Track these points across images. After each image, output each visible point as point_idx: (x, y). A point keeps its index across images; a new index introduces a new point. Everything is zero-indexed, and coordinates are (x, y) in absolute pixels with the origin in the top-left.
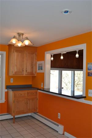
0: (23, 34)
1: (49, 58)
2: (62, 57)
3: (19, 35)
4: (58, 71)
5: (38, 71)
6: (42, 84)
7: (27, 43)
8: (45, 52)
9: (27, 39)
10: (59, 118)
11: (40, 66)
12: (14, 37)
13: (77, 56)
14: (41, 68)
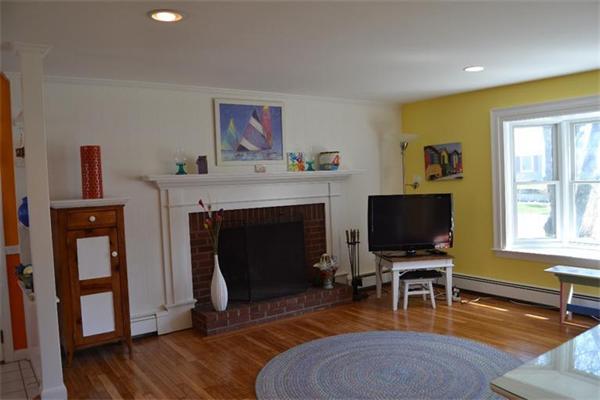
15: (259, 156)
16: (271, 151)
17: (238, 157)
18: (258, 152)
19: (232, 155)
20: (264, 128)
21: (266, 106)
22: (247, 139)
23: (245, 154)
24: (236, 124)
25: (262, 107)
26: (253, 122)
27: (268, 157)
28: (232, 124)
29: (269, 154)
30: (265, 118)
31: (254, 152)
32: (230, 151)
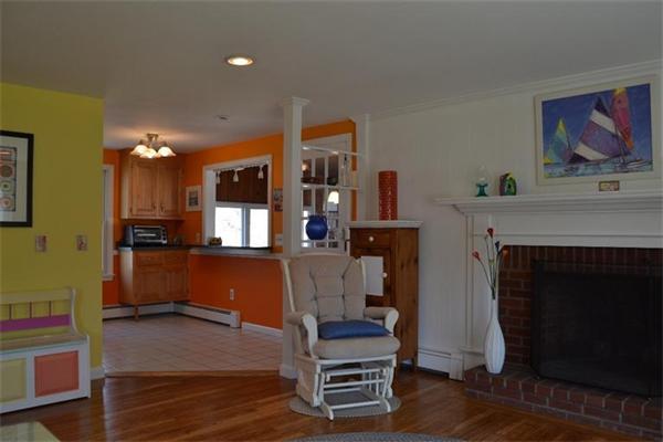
0: (157, 136)
1: (210, 179)
2: (236, 179)
3: (150, 137)
4: (240, 210)
5: (189, 209)
6: (198, 235)
7: (165, 152)
8: (204, 168)
9: (165, 145)
10: (232, 298)
11: (193, 196)
12: (141, 143)
13: (261, 175)
14: (194, 201)
15: (605, 168)
16: (628, 158)
17: (571, 172)
18: (605, 161)
19: (561, 170)
20: (618, 124)
21: (620, 88)
22: (585, 143)
23: (582, 167)
24: (567, 126)
25: (614, 91)
26: (598, 118)
27: (624, 168)
28: (561, 126)
29: (625, 164)
30: (618, 106)
31: (598, 163)
32: (557, 164)
